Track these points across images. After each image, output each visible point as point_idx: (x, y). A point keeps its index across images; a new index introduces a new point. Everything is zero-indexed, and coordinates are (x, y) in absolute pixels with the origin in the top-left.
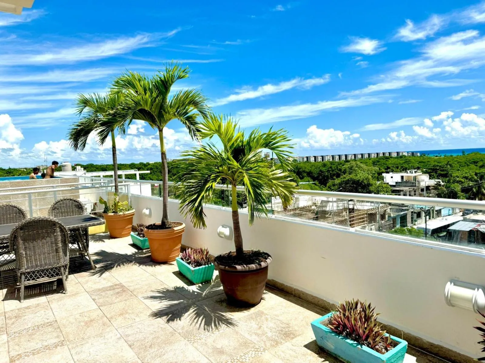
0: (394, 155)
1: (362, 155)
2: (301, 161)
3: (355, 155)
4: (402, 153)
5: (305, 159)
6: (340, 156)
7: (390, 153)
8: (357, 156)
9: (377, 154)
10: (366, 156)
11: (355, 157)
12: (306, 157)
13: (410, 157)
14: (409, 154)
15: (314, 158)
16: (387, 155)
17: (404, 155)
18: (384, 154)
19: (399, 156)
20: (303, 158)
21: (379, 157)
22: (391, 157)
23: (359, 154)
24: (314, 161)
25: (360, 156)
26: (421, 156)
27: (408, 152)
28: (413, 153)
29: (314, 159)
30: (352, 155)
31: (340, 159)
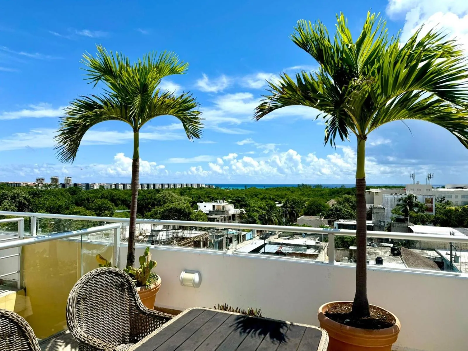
0: (195, 186)
1: (168, 185)
2: (109, 188)
3: (162, 185)
4: (201, 185)
5: (113, 187)
6: (148, 185)
7: (192, 185)
8: (164, 186)
9: (182, 185)
10: (172, 186)
11: (162, 187)
12: (114, 184)
13: (207, 188)
14: (207, 186)
15: (122, 185)
16: (190, 186)
17: (203, 187)
18: (187, 185)
19: (199, 188)
20: (111, 186)
21: (183, 187)
22: (193, 188)
23: (166, 184)
24: (122, 189)
25: (166, 186)
26: (216, 188)
27: (206, 185)
28: (209, 185)
29: (122, 187)
30: (160, 184)
31: (148, 188)
